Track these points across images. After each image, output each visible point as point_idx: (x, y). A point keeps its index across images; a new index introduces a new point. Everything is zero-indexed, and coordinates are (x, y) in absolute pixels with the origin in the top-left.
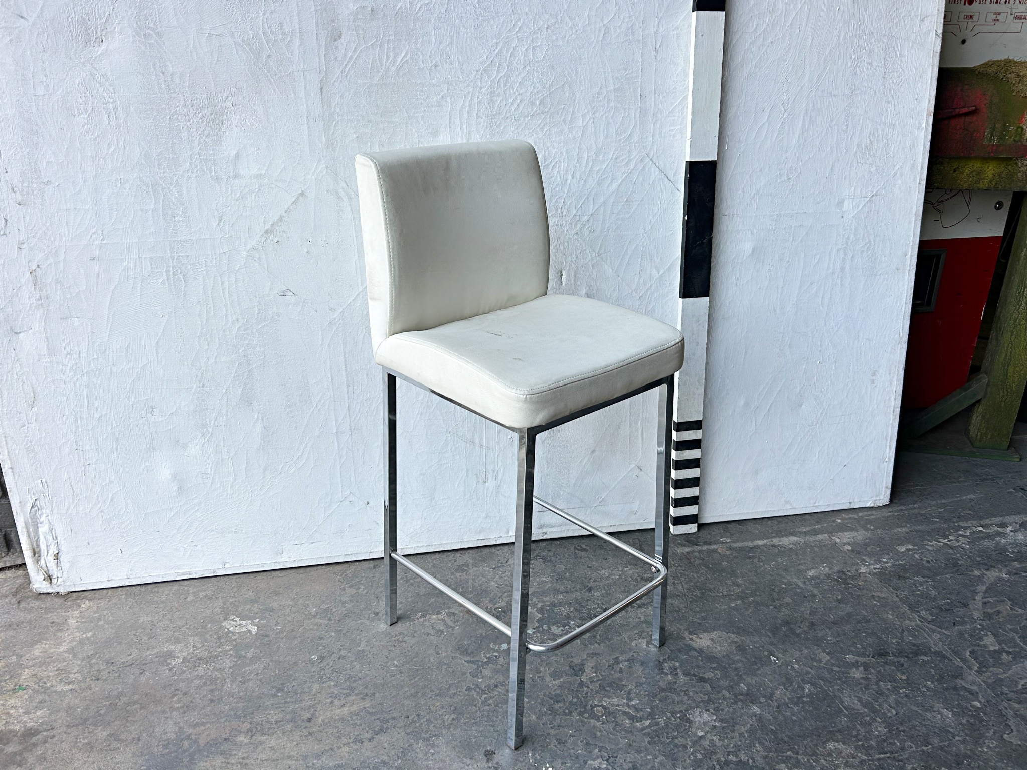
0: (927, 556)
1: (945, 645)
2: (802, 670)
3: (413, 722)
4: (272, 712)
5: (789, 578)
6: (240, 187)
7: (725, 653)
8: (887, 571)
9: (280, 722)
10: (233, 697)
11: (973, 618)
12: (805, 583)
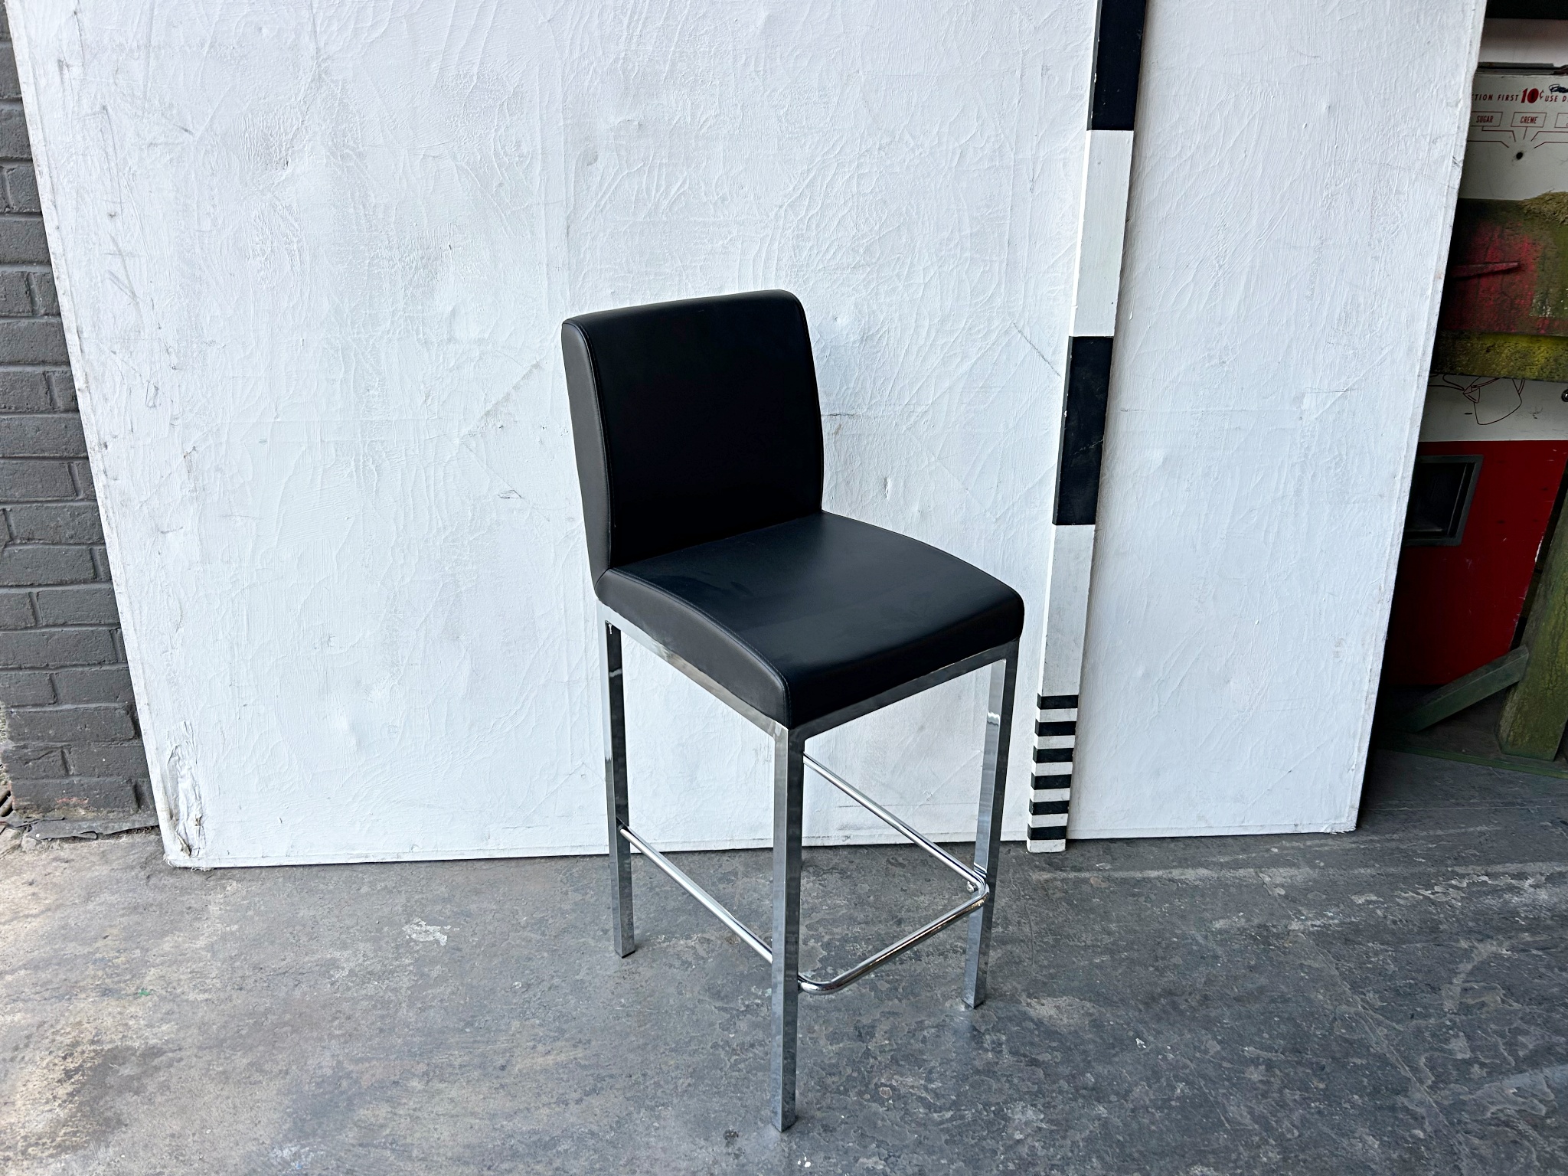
0: (1395, 913)
1: (1393, 1045)
2: (1177, 1061)
3: (637, 1083)
4: (457, 1052)
5: (1184, 928)
6: (456, 353)
7: (1073, 1029)
8: (1328, 929)
9: (465, 1066)
10: (408, 1027)
11: (1442, 1010)
12: (1206, 937)
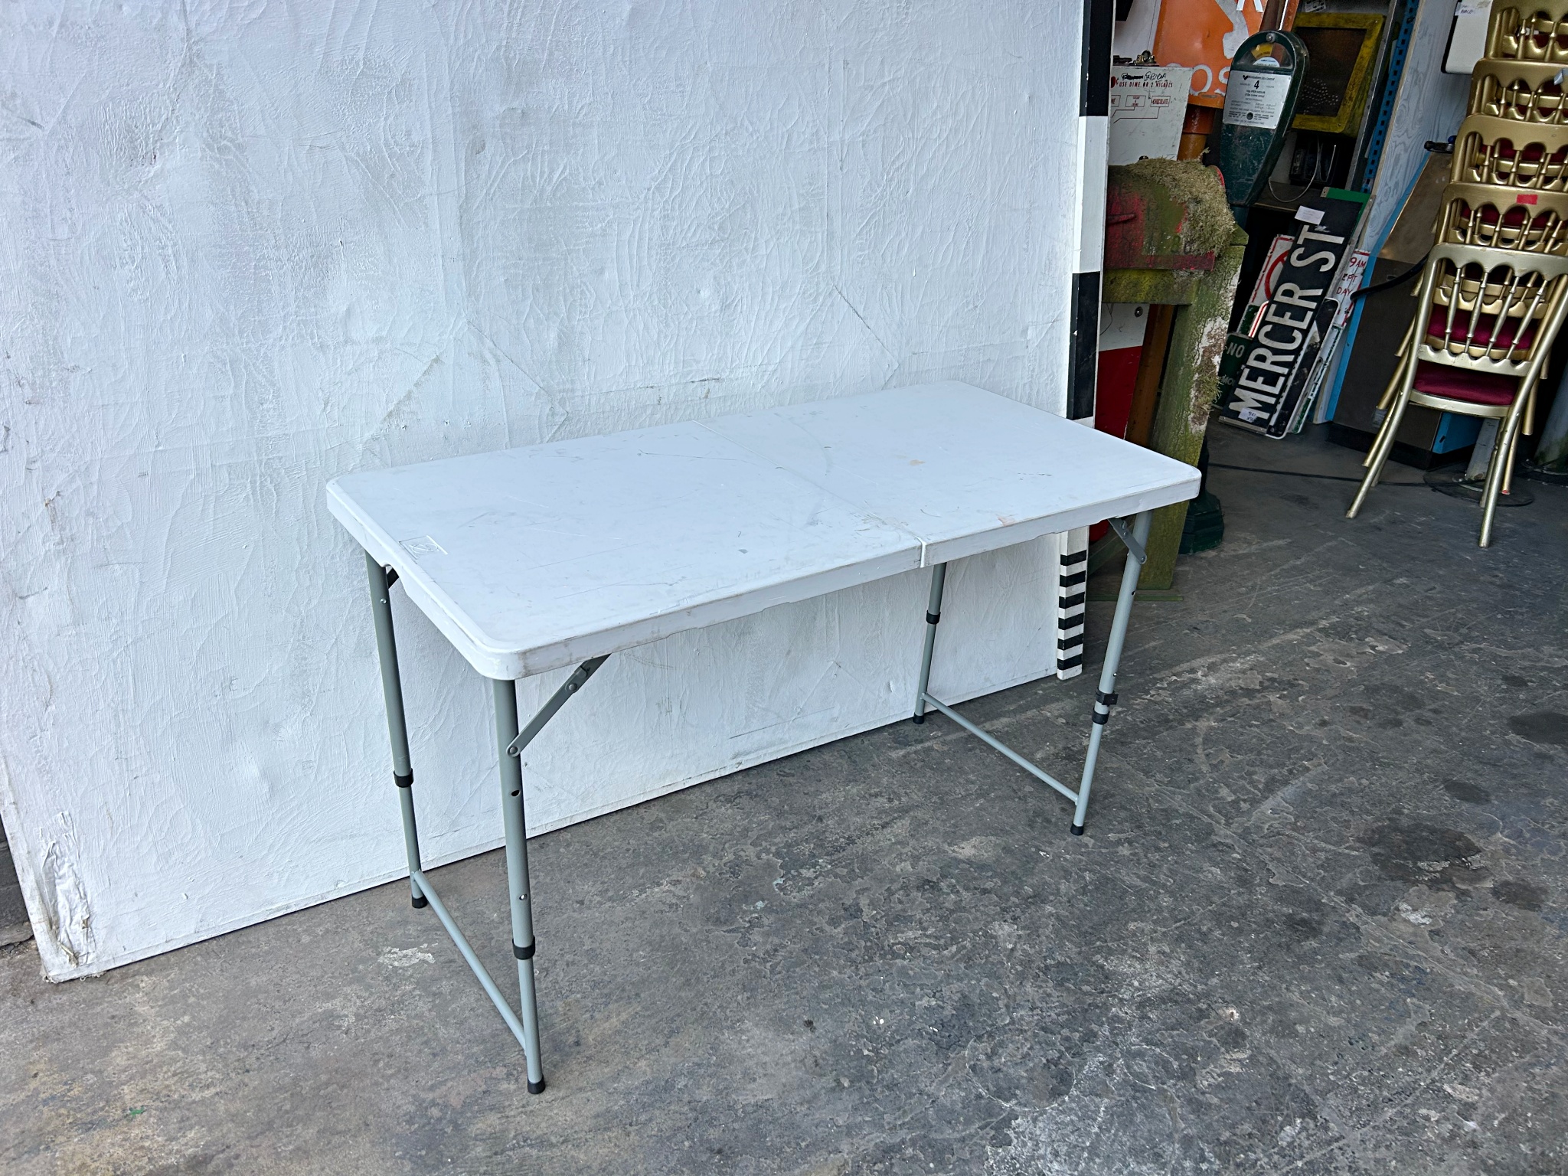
0: (1139, 716)
1: (1189, 805)
2: (1074, 859)
3: (704, 1012)
6: (354, 355)
7: (994, 859)
10: (459, 1042)
11: (1202, 772)
